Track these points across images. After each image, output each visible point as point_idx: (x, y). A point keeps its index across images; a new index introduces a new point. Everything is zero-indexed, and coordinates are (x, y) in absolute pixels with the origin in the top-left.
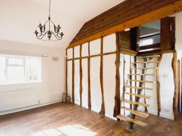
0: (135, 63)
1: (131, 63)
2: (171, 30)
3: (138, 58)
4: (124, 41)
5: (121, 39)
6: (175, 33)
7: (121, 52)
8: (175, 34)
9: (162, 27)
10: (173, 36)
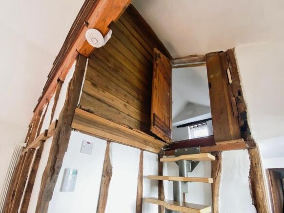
0: (160, 178)
1: (141, 178)
2: (231, 82)
3: (168, 162)
4: (107, 94)
5: (89, 78)
6: (240, 87)
7: (74, 125)
8: (242, 89)
9: (211, 76)
10: (237, 95)
